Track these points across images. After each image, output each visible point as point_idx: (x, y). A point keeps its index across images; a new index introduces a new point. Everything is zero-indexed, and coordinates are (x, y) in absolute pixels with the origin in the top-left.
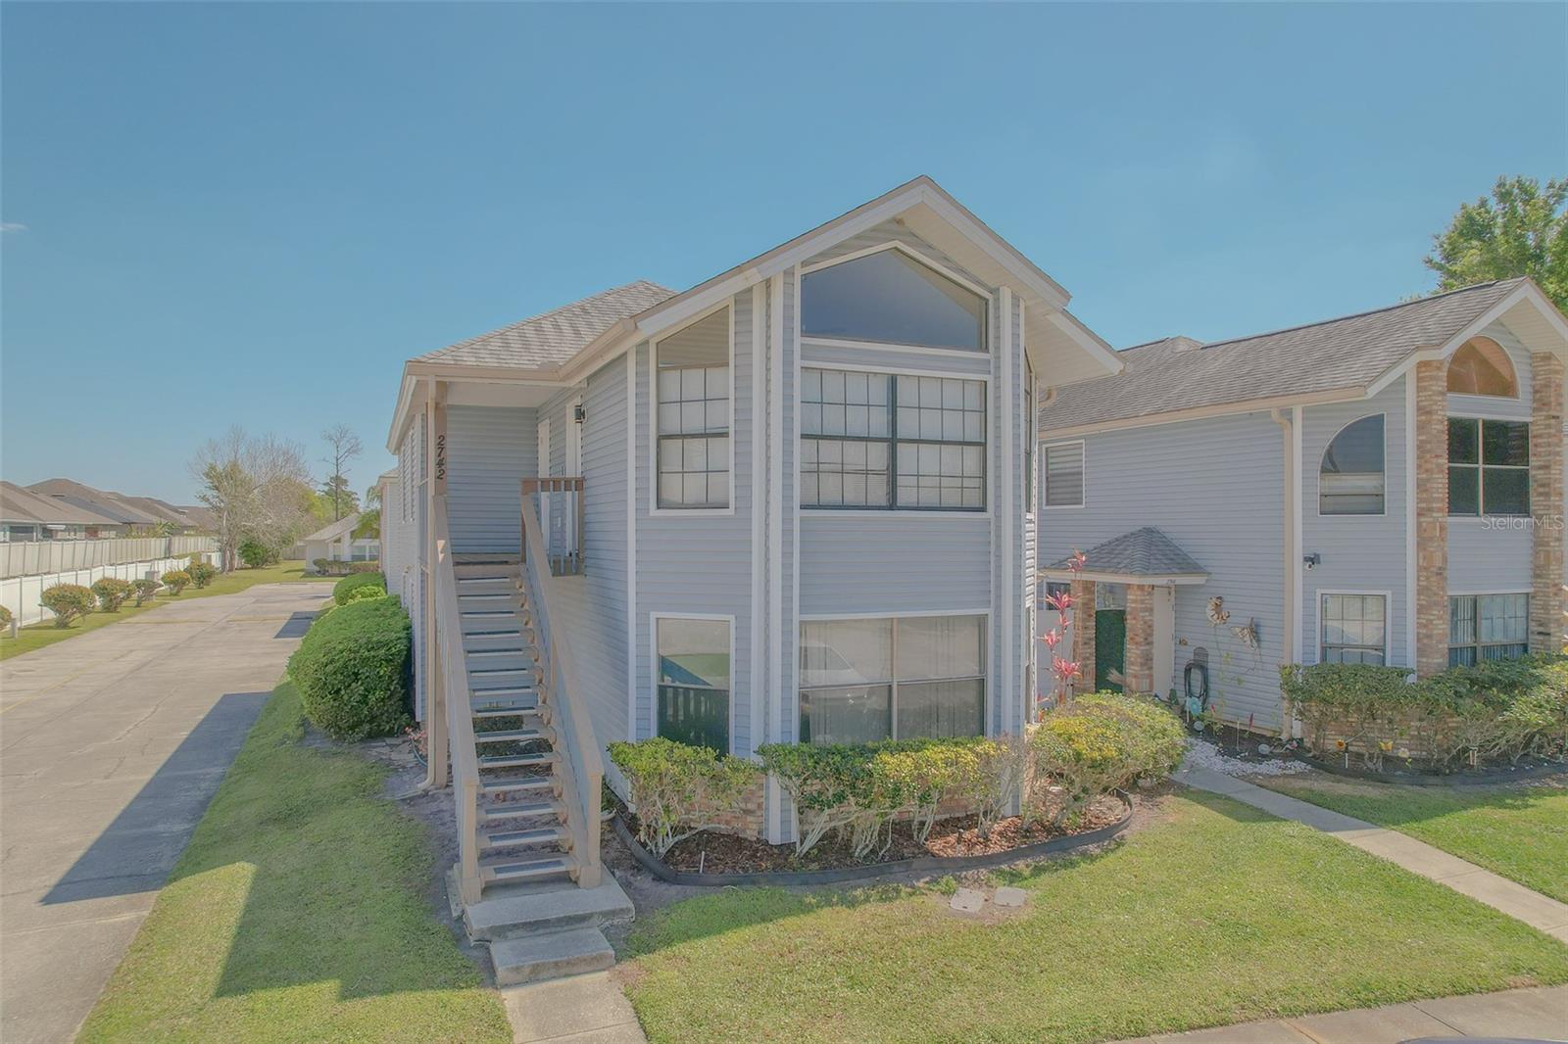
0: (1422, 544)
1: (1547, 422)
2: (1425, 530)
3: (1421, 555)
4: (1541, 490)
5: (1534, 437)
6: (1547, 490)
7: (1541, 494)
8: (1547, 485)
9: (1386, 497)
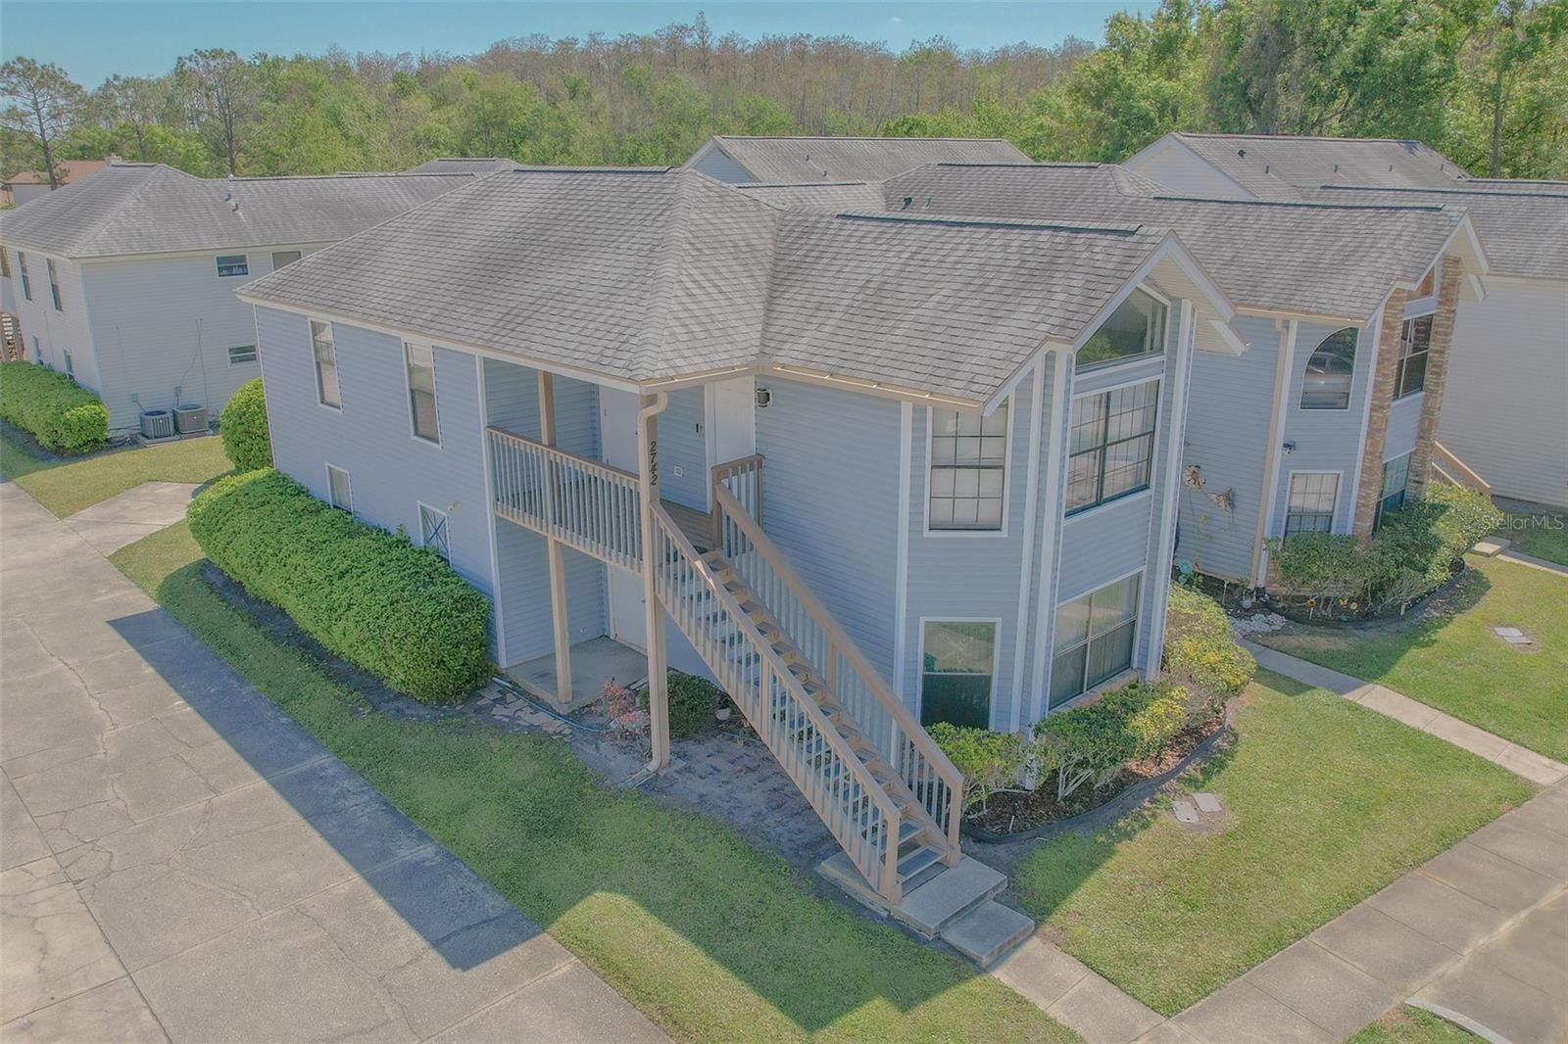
0: (1371, 434)
1: (1448, 315)
2: (1375, 423)
3: (1369, 442)
4: (1434, 369)
5: (1436, 325)
6: (1438, 370)
7: (1433, 373)
8: (1440, 367)
9: (1351, 396)
